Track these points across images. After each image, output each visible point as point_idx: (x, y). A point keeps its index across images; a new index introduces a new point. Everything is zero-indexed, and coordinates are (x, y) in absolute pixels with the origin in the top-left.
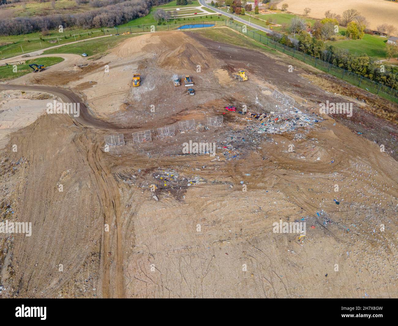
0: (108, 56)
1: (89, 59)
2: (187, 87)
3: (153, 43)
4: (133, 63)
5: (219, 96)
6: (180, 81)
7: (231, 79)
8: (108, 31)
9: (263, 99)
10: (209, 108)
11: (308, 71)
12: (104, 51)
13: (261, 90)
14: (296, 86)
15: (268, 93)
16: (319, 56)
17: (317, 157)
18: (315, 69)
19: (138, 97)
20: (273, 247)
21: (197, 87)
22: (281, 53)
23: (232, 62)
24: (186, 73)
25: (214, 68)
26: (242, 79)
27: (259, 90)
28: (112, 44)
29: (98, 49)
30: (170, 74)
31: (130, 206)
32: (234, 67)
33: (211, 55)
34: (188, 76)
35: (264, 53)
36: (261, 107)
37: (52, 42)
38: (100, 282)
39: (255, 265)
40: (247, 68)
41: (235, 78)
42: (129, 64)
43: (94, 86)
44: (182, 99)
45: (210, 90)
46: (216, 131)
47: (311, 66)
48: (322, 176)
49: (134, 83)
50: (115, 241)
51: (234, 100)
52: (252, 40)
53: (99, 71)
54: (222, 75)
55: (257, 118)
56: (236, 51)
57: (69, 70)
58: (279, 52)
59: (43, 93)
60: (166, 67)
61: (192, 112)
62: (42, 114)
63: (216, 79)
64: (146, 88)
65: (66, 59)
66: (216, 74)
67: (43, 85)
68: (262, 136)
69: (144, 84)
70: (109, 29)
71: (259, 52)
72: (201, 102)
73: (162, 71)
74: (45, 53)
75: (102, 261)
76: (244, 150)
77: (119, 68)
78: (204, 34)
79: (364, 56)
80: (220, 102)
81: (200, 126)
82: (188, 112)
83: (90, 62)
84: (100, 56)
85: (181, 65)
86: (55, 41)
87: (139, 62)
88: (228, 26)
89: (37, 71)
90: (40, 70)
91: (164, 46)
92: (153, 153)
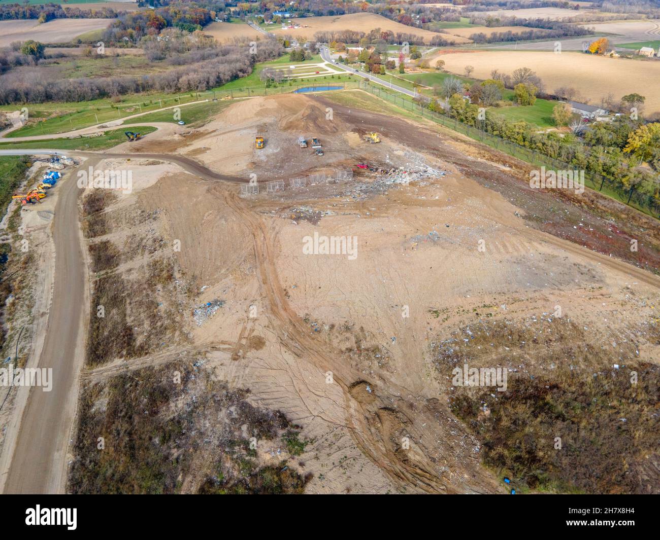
0: (213, 123)
1: (188, 127)
2: (314, 149)
3: (269, 107)
4: (251, 127)
5: (348, 156)
6: (307, 142)
7: (362, 141)
8: (200, 96)
9: (395, 159)
10: (338, 166)
11: (457, 139)
12: (205, 118)
13: (393, 150)
14: (434, 149)
15: (400, 153)
16: (473, 123)
17: (436, 196)
18: (468, 138)
19: (263, 158)
20: (392, 253)
21: (325, 149)
22: (429, 121)
23: (363, 126)
24: (312, 136)
25: (344, 131)
26: (374, 140)
27: (391, 151)
28: (213, 110)
29: (197, 116)
30: (294, 137)
31: (274, 228)
32: (366, 130)
33: (339, 119)
34: (315, 138)
35: (406, 120)
36: (391, 165)
37: (128, 111)
38: (258, 270)
39: (376, 263)
40: (381, 132)
41: (366, 140)
42: (245, 128)
43: (207, 151)
44: (310, 159)
45: (338, 151)
46: (346, 183)
47: (463, 135)
48: (439, 209)
49: (257, 145)
50: (265, 248)
51: (365, 159)
52: (394, 106)
53: (211, 137)
54: (353, 138)
55: (387, 173)
56: (370, 116)
57: (169, 139)
58: (426, 120)
59: (151, 160)
60: (289, 131)
61: (322, 169)
62: (162, 177)
63: (345, 142)
64: (270, 150)
65: (160, 128)
66: (345, 137)
67: (146, 153)
68: (389, 186)
69: (268, 146)
70: (201, 94)
71: (399, 119)
72: (330, 161)
73: (285, 135)
74: (125, 122)
75: (257, 259)
76: (371, 195)
77: (233, 133)
78: (330, 98)
79: (521, 121)
80: (349, 161)
81: (329, 179)
82: (317, 169)
83: (192, 130)
84: (202, 124)
85: (306, 129)
86: (133, 109)
87: (257, 126)
88: (361, 89)
89: (133, 140)
90: (135, 139)
91: (283, 111)
92: (286, 199)
